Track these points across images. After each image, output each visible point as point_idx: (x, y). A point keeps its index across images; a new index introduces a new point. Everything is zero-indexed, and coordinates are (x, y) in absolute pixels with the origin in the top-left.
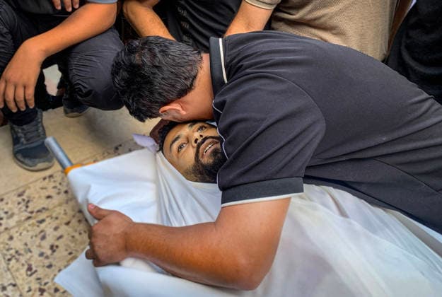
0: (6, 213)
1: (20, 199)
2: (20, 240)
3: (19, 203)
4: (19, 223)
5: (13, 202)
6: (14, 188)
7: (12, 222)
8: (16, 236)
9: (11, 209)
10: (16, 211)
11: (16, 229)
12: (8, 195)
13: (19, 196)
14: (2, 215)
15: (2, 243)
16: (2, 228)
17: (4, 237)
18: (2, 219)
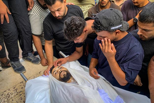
0: (11, 93)
1: (14, 89)
2: (15, 100)
3: (14, 91)
4: (15, 96)
5: (12, 90)
6: (12, 86)
7: (13, 96)
8: (14, 99)
9: (12, 92)
10: (13, 93)
11: (14, 98)
12: (11, 89)
13: (14, 88)
14: (10, 94)
15: (10, 102)
16: (10, 98)
17: (11, 100)
18: (10, 95)
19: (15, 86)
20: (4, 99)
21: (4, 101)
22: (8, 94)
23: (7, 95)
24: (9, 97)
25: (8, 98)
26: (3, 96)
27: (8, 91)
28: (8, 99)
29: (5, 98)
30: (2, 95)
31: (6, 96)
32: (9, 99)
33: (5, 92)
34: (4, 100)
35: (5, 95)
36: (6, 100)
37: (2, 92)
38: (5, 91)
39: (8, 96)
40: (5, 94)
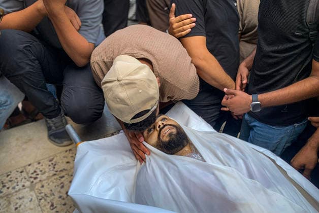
0: (41, 171)
1: (50, 163)
2: (48, 188)
3: (49, 166)
4: (48, 178)
6: (47, 156)
7: (44, 177)
8: (46, 185)
9: (44, 169)
10: (47, 170)
11: (46, 181)
12: (43, 161)
13: (50, 161)
14: (39, 172)
15: (37, 189)
16: (38, 180)
17: (38, 186)
18: (38, 175)
19: (52, 158)
20: (23, 180)
21: (23, 186)
22: (35, 172)
23: (32, 174)
24: (35, 178)
25: (32, 179)
26: (24, 174)
27: (36, 165)
28: (32, 182)
29: (28, 180)
30: (22, 172)
31: (30, 175)
32: (36, 183)
33: (30, 167)
34: (23, 184)
35: (27, 173)
36: (28, 184)
37: (24, 165)
38: (29, 165)
39: (34, 175)
40: (27, 170)
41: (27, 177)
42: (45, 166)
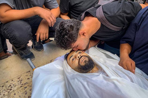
0: (14, 85)
1: (18, 80)
2: (18, 95)
3: (18, 81)
4: (18, 88)
5: (16, 81)
6: (17, 76)
7: (15, 88)
8: (16, 93)
9: (15, 83)
10: (17, 84)
11: (17, 91)
12: (14, 79)
13: (18, 79)
14: (12, 86)
15: (11, 96)
16: (12, 91)
17: (12, 94)
18: (12, 87)
19: (19, 76)
20: (4, 91)
21: (4, 95)
22: (10, 86)
23: (9, 87)
24: (11, 90)
25: (9, 91)
26: (4, 88)
27: (11, 82)
28: (9, 92)
29: (6, 91)
30: (3, 86)
31: (8, 88)
32: (11, 93)
33: (7, 83)
34: (4, 93)
35: (6, 87)
36: (6, 93)
37: (4, 82)
38: (7, 82)
39: (10, 88)
40: (6, 85)
41: (6, 89)
42: (16, 82)
